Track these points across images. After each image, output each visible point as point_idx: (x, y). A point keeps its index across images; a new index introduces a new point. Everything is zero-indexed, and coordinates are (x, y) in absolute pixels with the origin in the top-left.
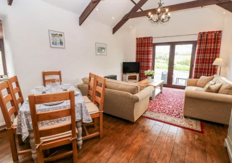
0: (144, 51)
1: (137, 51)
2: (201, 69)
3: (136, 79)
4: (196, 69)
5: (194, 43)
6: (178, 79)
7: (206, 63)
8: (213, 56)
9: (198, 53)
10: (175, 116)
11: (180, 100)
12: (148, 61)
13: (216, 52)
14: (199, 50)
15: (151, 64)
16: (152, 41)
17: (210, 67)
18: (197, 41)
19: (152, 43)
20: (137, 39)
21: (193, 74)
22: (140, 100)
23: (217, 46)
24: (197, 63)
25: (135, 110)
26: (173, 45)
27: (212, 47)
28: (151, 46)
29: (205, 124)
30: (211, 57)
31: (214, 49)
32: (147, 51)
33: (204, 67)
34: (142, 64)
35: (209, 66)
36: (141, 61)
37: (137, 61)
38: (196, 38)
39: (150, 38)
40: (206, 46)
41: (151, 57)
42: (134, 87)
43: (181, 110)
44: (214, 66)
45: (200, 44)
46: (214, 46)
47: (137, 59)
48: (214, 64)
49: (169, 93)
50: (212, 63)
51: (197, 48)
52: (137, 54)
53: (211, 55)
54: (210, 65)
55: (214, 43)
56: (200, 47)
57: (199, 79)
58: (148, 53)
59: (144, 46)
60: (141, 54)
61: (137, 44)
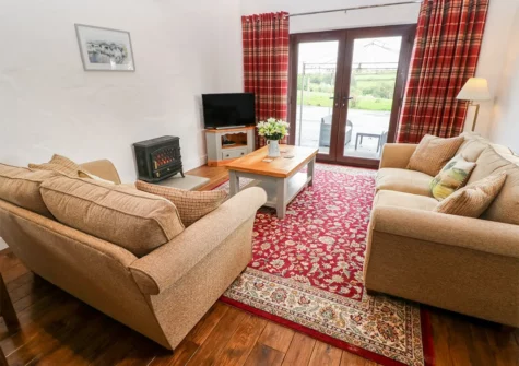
0: (265, 60)
1: (246, 60)
2: (423, 111)
3: (244, 143)
4: (409, 111)
5: (406, 32)
6: (362, 135)
7: (437, 93)
8: (459, 72)
9: (418, 64)
10: (339, 285)
11: (359, 209)
12: (276, 88)
13: (467, 59)
14: (420, 53)
15: (285, 99)
16: (287, 25)
17: (447, 106)
18: (415, 26)
19: (286, 33)
20: (244, 18)
21: (400, 125)
22: (162, 290)
23: (472, 40)
24: (412, 92)
25: (159, 317)
26: (346, 38)
27: (459, 44)
28: (285, 43)
29: (435, 322)
30: (453, 76)
31: (463, 50)
32: (274, 59)
33: (430, 106)
34: (261, 99)
35: (444, 102)
36: (259, 91)
37: (246, 89)
39: (280, 15)
40: (441, 41)
41: (285, 75)
42: (140, 223)
43: (361, 254)
44: (460, 102)
45: (425, 33)
46: (465, 41)
47: (247, 83)
48: (460, 96)
49: (333, 185)
50: (455, 92)
51: (415, 47)
52: (246, 68)
53: (455, 68)
54: (449, 99)
55: (466, 31)
56: (423, 43)
57: (418, 147)
58: (276, 64)
59: (266, 43)
60: (258, 68)
61: (245, 36)
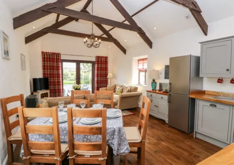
0: (53, 66)
1: (44, 66)
3: (47, 96)
5: (93, 63)
9: (97, 70)
12: (58, 76)
14: (97, 68)
15: (61, 80)
16: (60, 57)
18: (95, 61)
19: (60, 59)
20: (42, 52)
26: (78, 63)
28: (60, 62)
32: (57, 66)
34: (51, 80)
36: (50, 77)
37: (44, 77)
38: (94, 59)
41: (60, 72)
45: (98, 64)
47: (44, 74)
48: (108, 77)
52: (44, 69)
56: (98, 66)
58: (58, 68)
59: (53, 61)
